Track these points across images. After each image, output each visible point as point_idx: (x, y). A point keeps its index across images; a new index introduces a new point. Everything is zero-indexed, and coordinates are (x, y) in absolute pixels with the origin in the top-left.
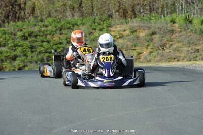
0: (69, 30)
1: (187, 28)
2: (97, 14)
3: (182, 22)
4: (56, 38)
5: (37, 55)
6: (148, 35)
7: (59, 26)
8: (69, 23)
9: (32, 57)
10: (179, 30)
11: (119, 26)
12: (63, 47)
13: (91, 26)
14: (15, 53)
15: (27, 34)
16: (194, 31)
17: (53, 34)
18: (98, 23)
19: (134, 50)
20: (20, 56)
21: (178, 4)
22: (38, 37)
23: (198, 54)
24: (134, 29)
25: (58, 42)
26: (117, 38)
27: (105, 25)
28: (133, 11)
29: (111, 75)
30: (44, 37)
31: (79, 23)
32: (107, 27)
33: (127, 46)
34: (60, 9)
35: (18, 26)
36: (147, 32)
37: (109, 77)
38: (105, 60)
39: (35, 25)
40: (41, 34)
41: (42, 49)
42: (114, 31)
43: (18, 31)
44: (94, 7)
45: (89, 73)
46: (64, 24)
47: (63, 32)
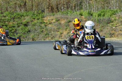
0: (19, 19)
1: (89, 19)
2: (35, 9)
3: (87, 15)
4: (11, 24)
7: (13, 16)
10: (85, 20)
11: (49, 17)
12: (16, 29)
13: (32, 17)
16: (94, 21)
17: (9, 21)
18: (36, 15)
21: (84, 4)
24: (58, 19)
25: (12, 26)
26: (48, 24)
27: (40, 16)
28: (57, 8)
29: (93, 47)
30: (4, 23)
31: (25, 15)
32: (42, 17)
33: (54, 29)
34: (12, 6)
36: (66, 20)
37: (92, 49)
38: (89, 38)
40: (2, 21)
42: (46, 20)
44: (33, 5)
45: (77, 46)
46: (16, 15)
47: (15, 20)
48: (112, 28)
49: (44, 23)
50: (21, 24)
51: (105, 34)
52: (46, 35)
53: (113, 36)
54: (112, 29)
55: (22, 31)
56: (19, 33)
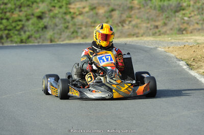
0: (28, 7)
1: (145, 5)
4: (15, 16)
7: (18, 3)
10: (138, 6)
12: (23, 25)
13: (51, 3)
16: (153, 8)
17: (12, 11)
23: (157, 30)
24: (94, 6)
25: (17, 19)
26: (77, 15)
27: (64, 2)
32: (67, 4)
33: (87, 23)
36: (106, 8)
42: (74, 8)
46: (24, 2)
47: (23, 9)
48: (183, 19)
49: (70, 12)
50: (32, 17)
51: (171, 29)
52: (73, 33)
53: (184, 32)
54: (182, 21)
55: (34, 28)
56: (29, 31)
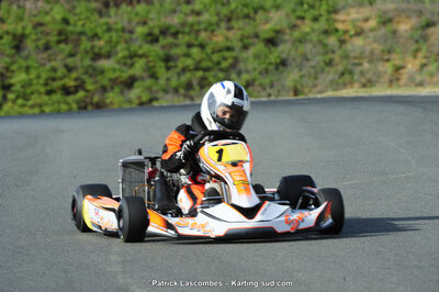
5: (179, 74)
6: (417, 29)
8: (246, 6)
9: (168, 79)
14: (131, 72)
15: (156, 31)
19: (388, 60)
20: (142, 79)
22: (180, 36)
35: (137, 14)
39: (174, 11)
41: (189, 62)
43: (138, 24)
